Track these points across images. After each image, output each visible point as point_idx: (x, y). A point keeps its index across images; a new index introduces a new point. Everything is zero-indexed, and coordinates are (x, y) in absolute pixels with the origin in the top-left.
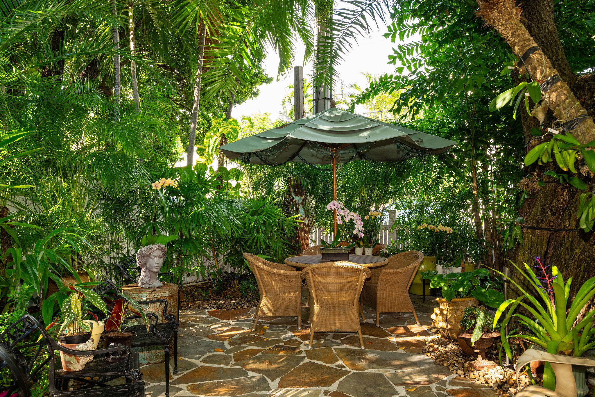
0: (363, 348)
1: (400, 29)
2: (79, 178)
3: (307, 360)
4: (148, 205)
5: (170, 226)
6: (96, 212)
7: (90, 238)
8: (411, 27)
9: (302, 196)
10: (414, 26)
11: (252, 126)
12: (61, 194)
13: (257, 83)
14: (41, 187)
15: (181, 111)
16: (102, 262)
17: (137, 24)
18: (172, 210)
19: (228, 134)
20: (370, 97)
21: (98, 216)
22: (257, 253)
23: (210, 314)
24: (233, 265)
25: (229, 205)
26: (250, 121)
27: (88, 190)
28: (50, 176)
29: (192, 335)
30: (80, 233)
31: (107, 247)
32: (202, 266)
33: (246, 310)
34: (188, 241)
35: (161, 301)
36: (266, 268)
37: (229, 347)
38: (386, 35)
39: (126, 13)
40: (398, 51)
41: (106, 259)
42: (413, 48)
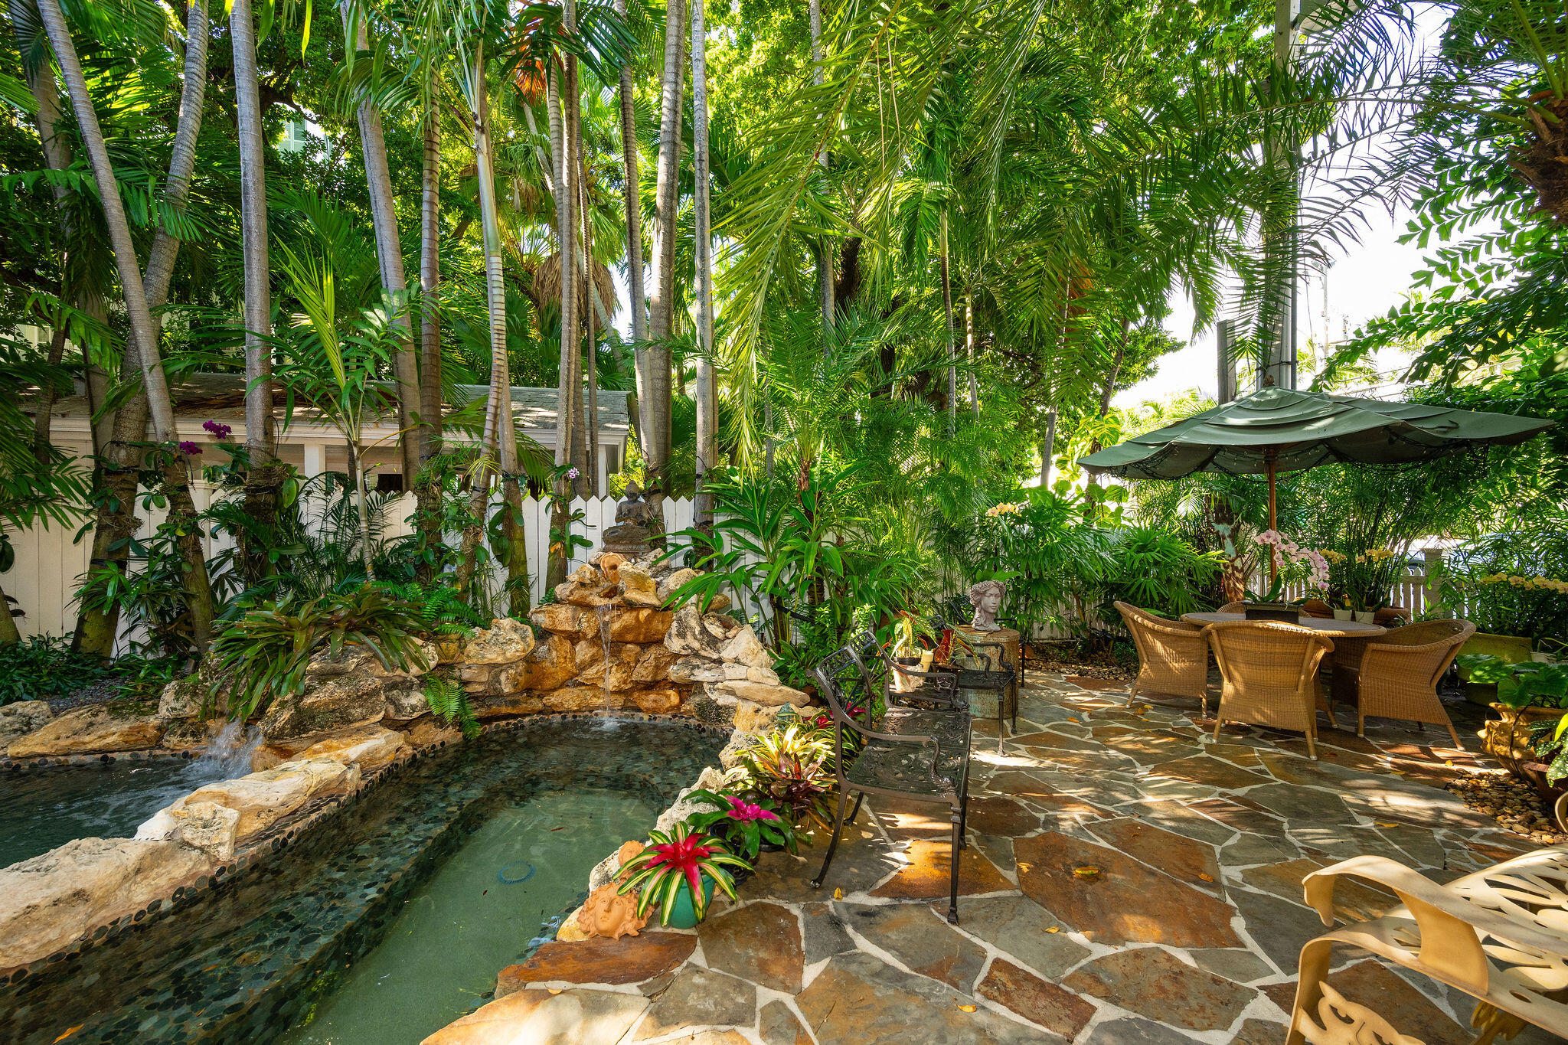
0: (1314, 758)
1: (1440, 221)
2: (910, 503)
3: (1204, 754)
4: (988, 535)
5: (1014, 561)
6: (928, 543)
7: (923, 572)
8: (1468, 212)
9: (1230, 523)
10: (1479, 207)
11: (1160, 414)
12: (892, 523)
13: (1156, 353)
14: (873, 516)
15: (1038, 409)
16: (933, 601)
17: (976, 310)
18: (1017, 542)
19: (1103, 436)
20: (1371, 350)
21: (929, 548)
22: (1143, 605)
23: (1069, 679)
24: (1108, 621)
25: (1098, 536)
26: (1156, 407)
27: (920, 518)
28: (882, 503)
29: (1040, 699)
30: (911, 564)
31: (939, 584)
32: (1058, 617)
33: (1123, 683)
34: (1039, 582)
35: (997, 645)
36: (1150, 624)
37: (1088, 720)
38: (1403, 240)
39: (963, 301)
40: (1439, 260)
41: (938, 598)
42: (1477, 249)
